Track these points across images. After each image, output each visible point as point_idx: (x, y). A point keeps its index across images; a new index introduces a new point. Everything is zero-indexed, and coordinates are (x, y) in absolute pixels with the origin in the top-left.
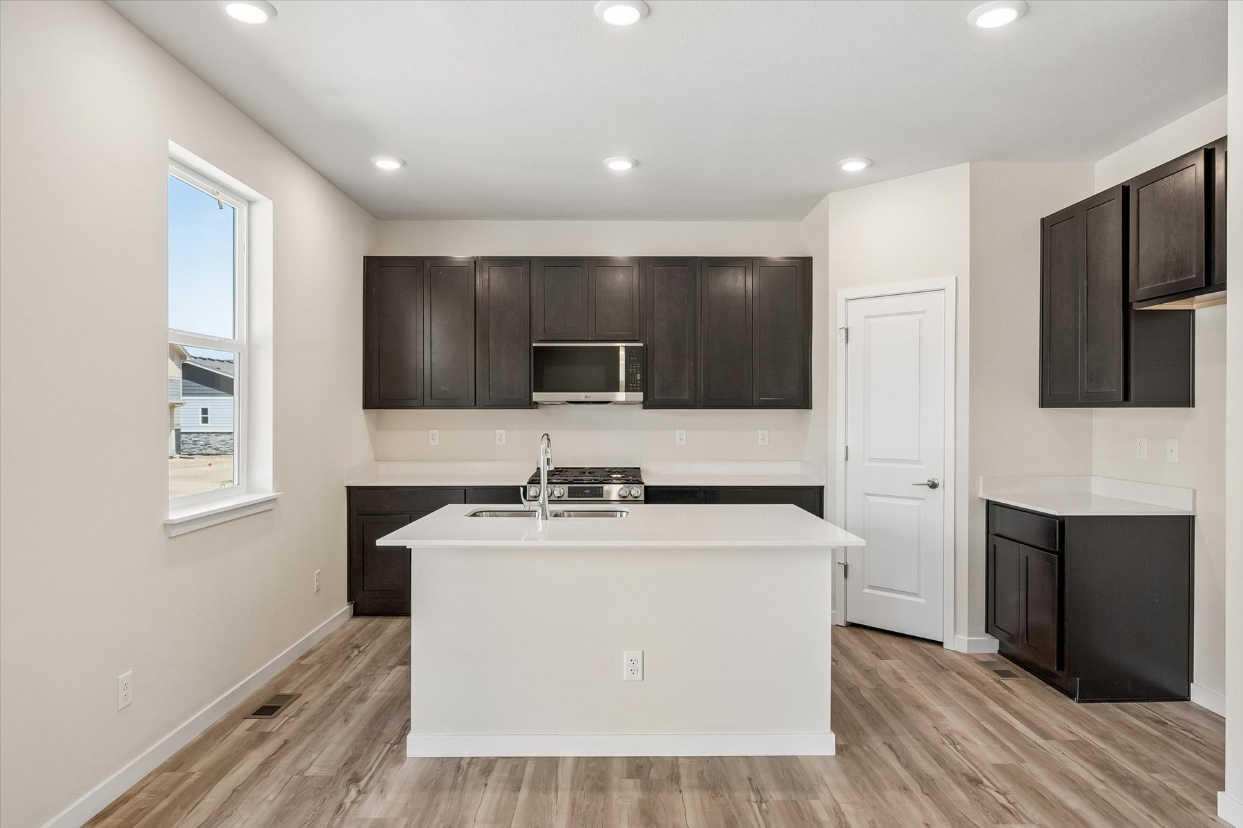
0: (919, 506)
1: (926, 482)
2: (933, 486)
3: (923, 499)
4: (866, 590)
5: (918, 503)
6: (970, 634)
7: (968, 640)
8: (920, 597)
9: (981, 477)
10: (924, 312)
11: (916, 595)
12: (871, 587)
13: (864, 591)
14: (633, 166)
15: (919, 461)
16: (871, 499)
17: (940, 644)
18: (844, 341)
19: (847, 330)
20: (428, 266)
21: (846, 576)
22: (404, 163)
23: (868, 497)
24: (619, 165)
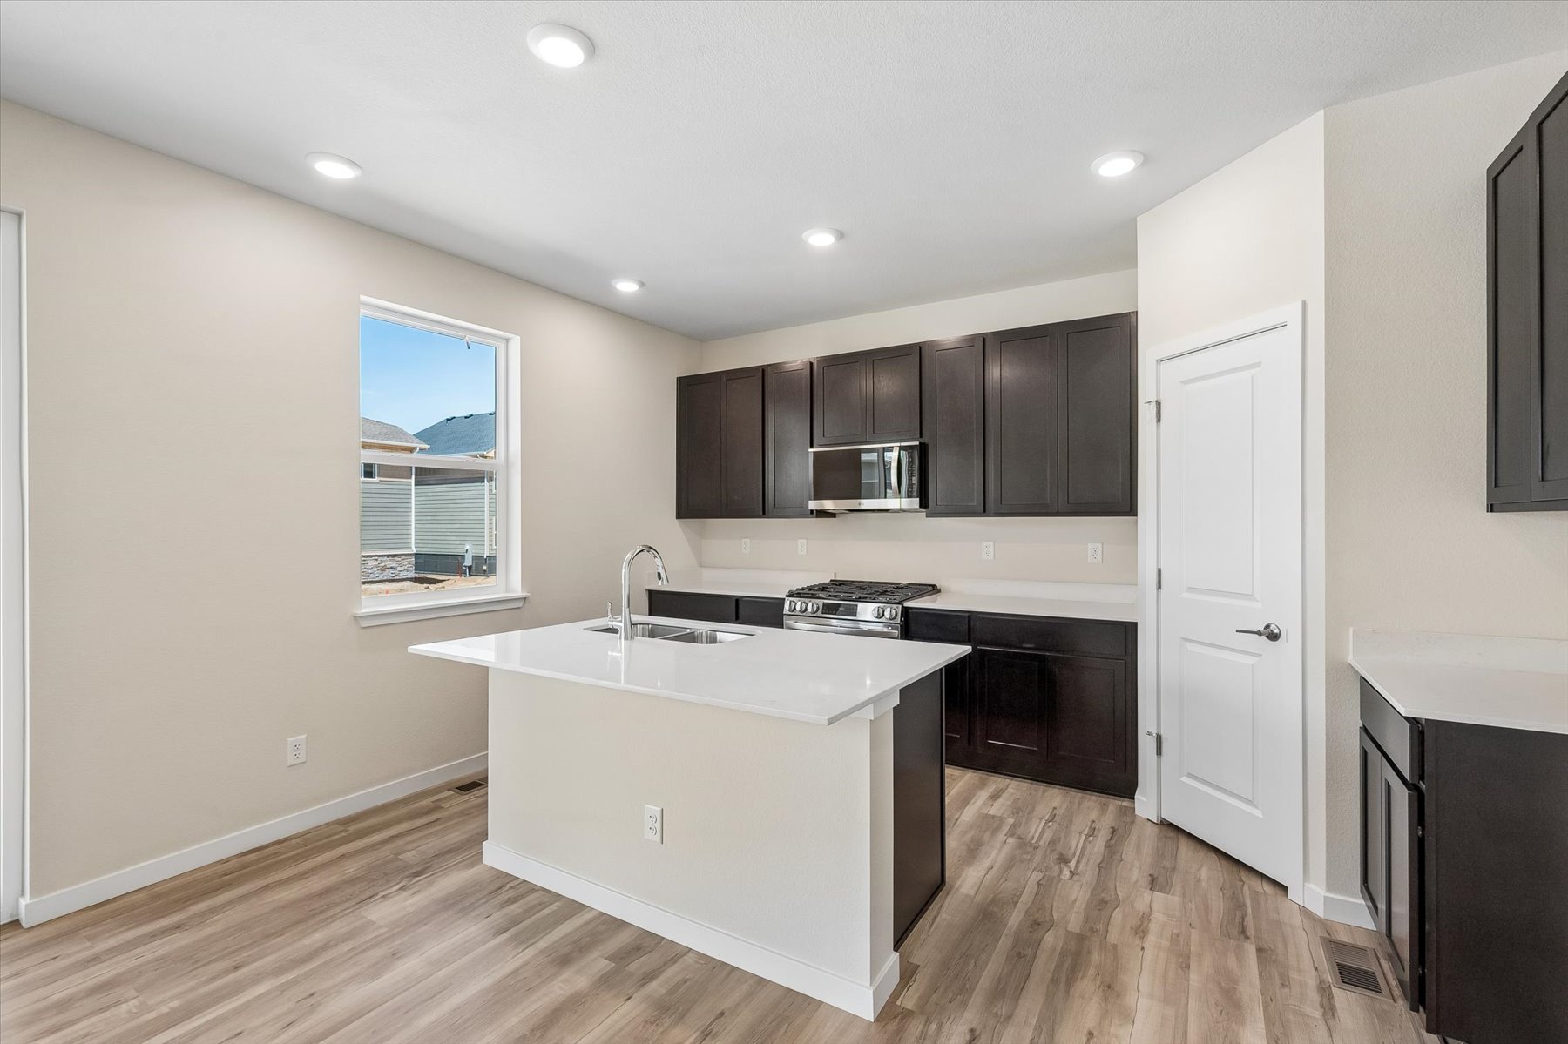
0: (1253, 665)
1: (1262, 629)
2: (1274, 637)
3: (1259, 656)
4: (1185, 779)
5: (1250, 660)
6: (1330, 887)
7: (1325, 898)
8: (1256, 807)
9: (1351, 629)
10: (1257, 365)
11: (1250, 802)
12: (1190, 776)
13: (1182, 779)
14: (836, 239)
15: (1252, 595)
16: (1191, 647)
17: (1284, 889)
18: (1155, 420)
19: (1158, 404)
20: (724, 379)
21: (1159, 752)
22: (642, 284)
23: (1187, 644)
24: (821, 240)
